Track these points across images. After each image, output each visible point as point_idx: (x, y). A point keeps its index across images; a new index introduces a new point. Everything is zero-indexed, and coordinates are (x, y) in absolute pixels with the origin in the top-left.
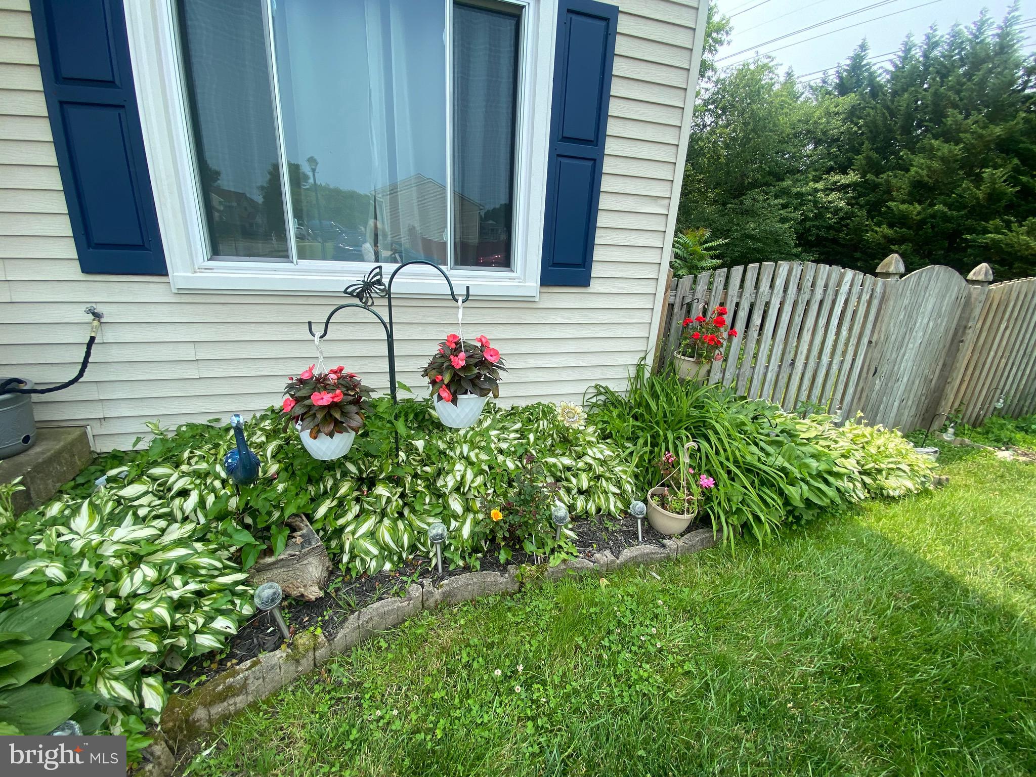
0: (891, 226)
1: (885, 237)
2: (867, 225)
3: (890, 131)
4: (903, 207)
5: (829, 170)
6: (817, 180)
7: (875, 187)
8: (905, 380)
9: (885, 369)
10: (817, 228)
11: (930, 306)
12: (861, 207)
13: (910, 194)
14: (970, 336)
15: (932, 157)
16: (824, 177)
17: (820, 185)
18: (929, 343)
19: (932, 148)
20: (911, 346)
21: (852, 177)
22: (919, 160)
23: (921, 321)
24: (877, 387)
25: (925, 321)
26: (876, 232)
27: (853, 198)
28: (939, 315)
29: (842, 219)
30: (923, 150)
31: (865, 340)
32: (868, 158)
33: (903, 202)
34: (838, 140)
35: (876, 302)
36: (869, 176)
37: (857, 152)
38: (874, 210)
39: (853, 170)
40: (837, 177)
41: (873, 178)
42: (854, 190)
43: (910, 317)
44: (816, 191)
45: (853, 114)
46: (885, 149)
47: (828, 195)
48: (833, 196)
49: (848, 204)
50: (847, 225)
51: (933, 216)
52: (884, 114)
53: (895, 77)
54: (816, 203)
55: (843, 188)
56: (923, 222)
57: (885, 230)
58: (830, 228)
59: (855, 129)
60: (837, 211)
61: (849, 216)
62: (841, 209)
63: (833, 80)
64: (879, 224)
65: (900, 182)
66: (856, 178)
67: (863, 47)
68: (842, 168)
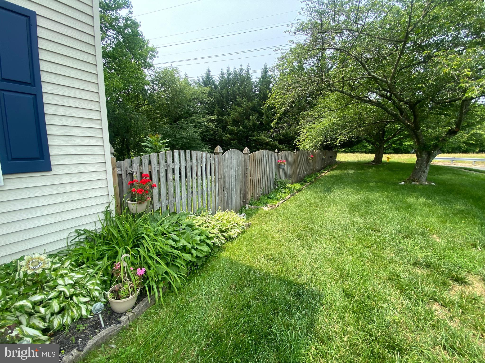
0: (230, 134)
1: (229, 138)
2: (223, 134)
3: (223, 102)
4: (232, 128)
5: (207, 114)
6: (204, 117)
7: (222, 121)
8: (234, 190)
9: (227, 187)
10: (208, 135)
11: (235, 163)
12: (220, 128)
13: (233, 124)
14: (248, 172)
15: (236, 112)
16: (206, 116)
17: (205, 119)
18: (238, 176)
19: (235, 109)
20: (233, 177)
21: (214, 117)
22: (232, 112)
23: (233, 168)
24: (226, 194)
25: (235, 168)
26: (226, 136)
27: (217, 124)
28: (238, 166)
29: (215, 132)
30: (233, 109)
31: (217, 178)
32: (218, 110)
33: (231, 126)
34: (207, 103)
35: (217, 164)
36: (219, 117)
37: (214, 108)
38: (224, 128)
39: (214, 114)
40: (210, 117)
41: (221, 118)
42: (216, 122)
43: (229, 167)
44: (204, 121)
45: (210, 94)
46: (222, 107)
47: (208, 123)
48: (210, 124)
49: (216, 127)
50: (217, 134)
51: (240, 131)
52: (219, 95)
53: (220, 83)
54: (205, 126)
55: (213, 121)
56: (238, 133)
57: (228, 136)
58: (212, 135)
59: (212, 99)
60: (212, 130)
61: (217, 131)
62: (214, 128)
63: (201, 81)
64: (226, 134)
65: (229, 119)
66: (216, 117)
67: (209, 70)
68: (211, 114)
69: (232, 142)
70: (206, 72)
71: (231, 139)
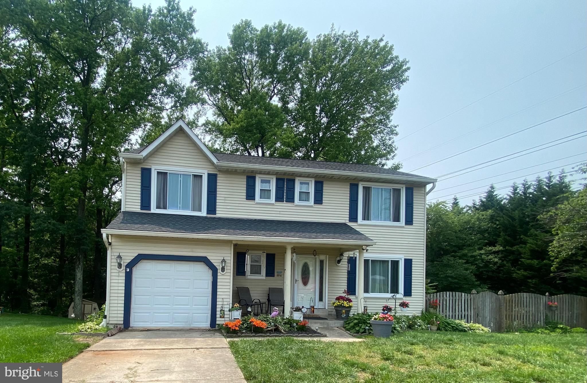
0: (525, 270)
1: (523, 275)
2: (513, 270)
3: (514, 227)
4: (529, 262)
5: (486, 245)
6: (480, 249)
7: (512, 253)
9: (481, 315)
10: (487, 271)
11: (488, 300)
12: (508, 261)
13: (531, 256)
14: (503, 308)
16: (484, 248)
17: (483, 252)
20: (487, 309)
21: (499, 248)
22: (530, 240)
23: (487, 304)
24: (480, 319)
26: (518, 273)
27: (502, 257)
29: (499, 267)
30: (531, 235)
32: (504, 239)
33: (528, 259)
34: (488, 230)
35: (472, 300)
36: (507, 248)
37: (499, 236)
39: (499, 244)
40: (490, 248)
41: (511, 248)
42: (502, 253)
43: (483, 303)
44: (481, 254)
45: (492, 218)
47: (488, 256)
48: (490, 257)
50: (502, 270)
52: (508, 219)
53: (511, 201)
54: (482, 260)
55: (495, 253)
57: (522, 272)
58: (493, 271)
59: (495, 226)
60: (495, 263)
61: (502, 266)
62: (497, 262)
64: (519, 270)
66: (501, 248)
67: (492, 187)
68: (492, 244)
69: (530, 281)
70: (487, 191)
71: (529, 278)
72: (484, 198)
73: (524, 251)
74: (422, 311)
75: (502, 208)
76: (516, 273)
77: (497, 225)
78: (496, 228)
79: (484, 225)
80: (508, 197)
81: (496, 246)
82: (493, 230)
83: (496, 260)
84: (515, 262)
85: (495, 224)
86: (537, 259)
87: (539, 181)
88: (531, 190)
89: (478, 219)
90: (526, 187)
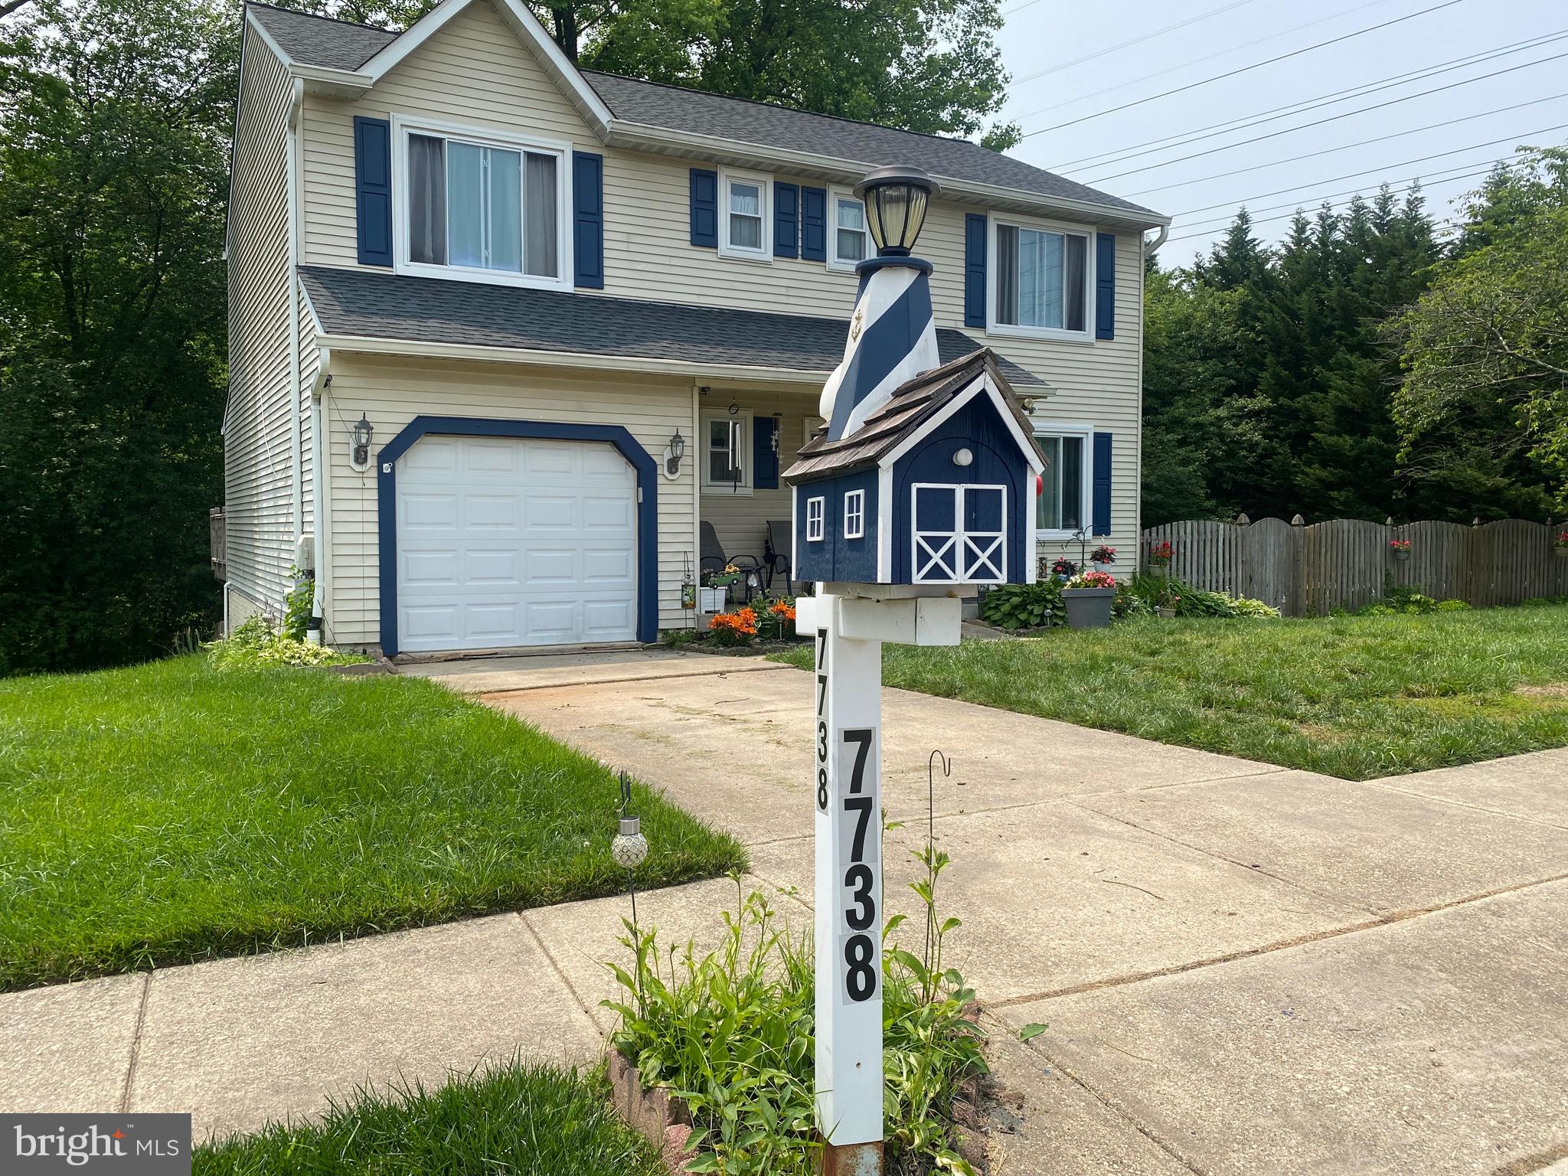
0: (1324, 464)
1: (1319, 480)
2: (1294, 465)
3: (1297, 339)
4: (1333, 440)
5: (1229, 392)
6: (1217, 404)
7: (1292, 415)
8: (1272, 585)
9: (1256, 578)
10: (1231, 469)
11: (1272, 540)
12: (1283, 440)
13: (1337, 423)
14: (1302, 557)
15: (1350, 378)
16: (1227, 399)
17: (1222, 412)
18: (1279, 562)
19: (1349, 366)
20: (1268, 563)
21: (1261, 401)
22: (1336, 380)
24: (1256, 590)
25: (1272, 552)
26: (1307, 474)
27: (1269, 428)
29: (1261, 457)
30: (1339, 366)
32: (1276, 376)
33: (1331, 434)
34: (1233, 349)
36: (1281, 400)
37: (1262, 366)
39: (1261, 391)
40: (1242, 402)
41: (1288, 402)
42: (1269, 417)
43: (1262, 547)
44: (1219, 419)
45: (1245, 312)
46: (1296, 361)
47: (1236, 425)
48: (1243, 426)
49: (1265, 437)
50: (1269, 466)
51: (1370, 450)
52: (1283, 318)
53: (1292, 258)
54: (1222, 437)
55: (1256, 414)
56: (1358, 459)
57: (1316, 471)
58: (1248, 470)
59: (1252, 335)
60: (1252, 447)
61: (1269, 453)
62: (1257, 444)
64: (1309, 464)
65: (1323, 406)
66: (1267, 402)
67: (1243, 217)
68: (1247, 389)
69: (1334, 494)
70: (1230, 226)
71: (1329, 486)
72: (1224, 248)
73: (1321, 410)
74: (1134, 573)
75: (1267, 283)
76: (1303, 472)
77: (1258, 334)
78: (1254, 340)
79: (1226, 332)
80: (1283, 252)
81: (1255, 397)
82: (1247, 349)
83: (1257, 437)
84: (1300, 442)
85: (1253, 328)
86: (1351, 433)
87: (1359, 209)
88: (1338, 235)
89: (1212, 312)
90: (1328, 224)
